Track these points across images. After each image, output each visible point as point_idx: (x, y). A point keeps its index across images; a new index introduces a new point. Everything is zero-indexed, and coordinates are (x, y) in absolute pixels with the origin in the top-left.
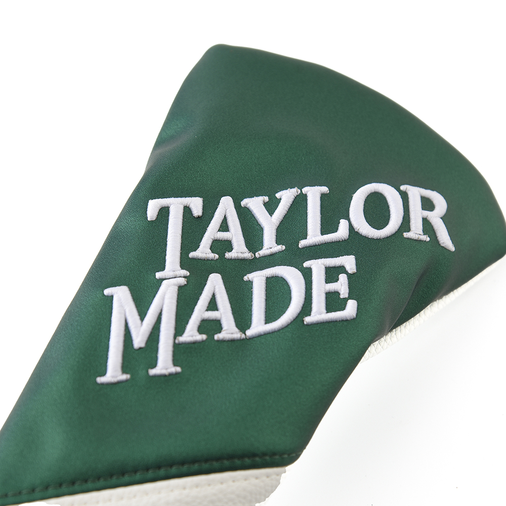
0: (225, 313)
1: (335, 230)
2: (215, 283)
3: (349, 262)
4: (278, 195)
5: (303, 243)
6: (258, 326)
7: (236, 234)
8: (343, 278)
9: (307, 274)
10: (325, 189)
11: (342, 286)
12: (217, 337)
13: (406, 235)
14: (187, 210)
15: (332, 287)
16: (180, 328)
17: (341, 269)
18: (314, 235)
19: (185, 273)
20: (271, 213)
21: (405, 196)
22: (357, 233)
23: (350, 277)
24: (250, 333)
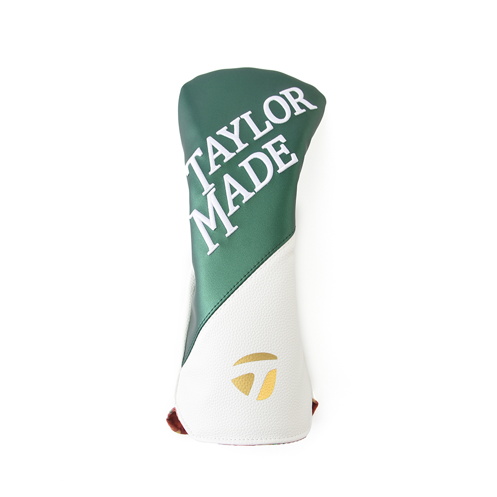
1: (266, 127)
2: (228, 179)
3: (281, 138)
4: (231, 123)
6: (259, 186)
8: (282, 146)
9: (266, 152)
11: (284, 150)
15: (280, 152)
17: (279, 143)
18: (258, 134)
21: (283, 97)
24: (257, 190)
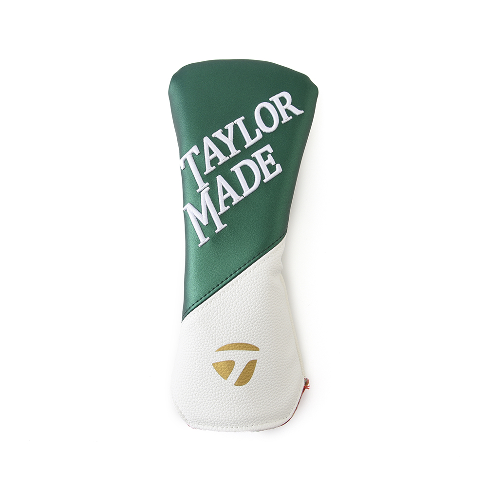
0: (231, 192)
5: (246, 146)
7: (217, 153)
10: (243, 118)
12: (233, 204)
13: (283, 122)
14: (193, 154)
16: (218, 209)
19: (207, 184)
20: (227, 136)
22: (265, 133)
23: (272, 154)
